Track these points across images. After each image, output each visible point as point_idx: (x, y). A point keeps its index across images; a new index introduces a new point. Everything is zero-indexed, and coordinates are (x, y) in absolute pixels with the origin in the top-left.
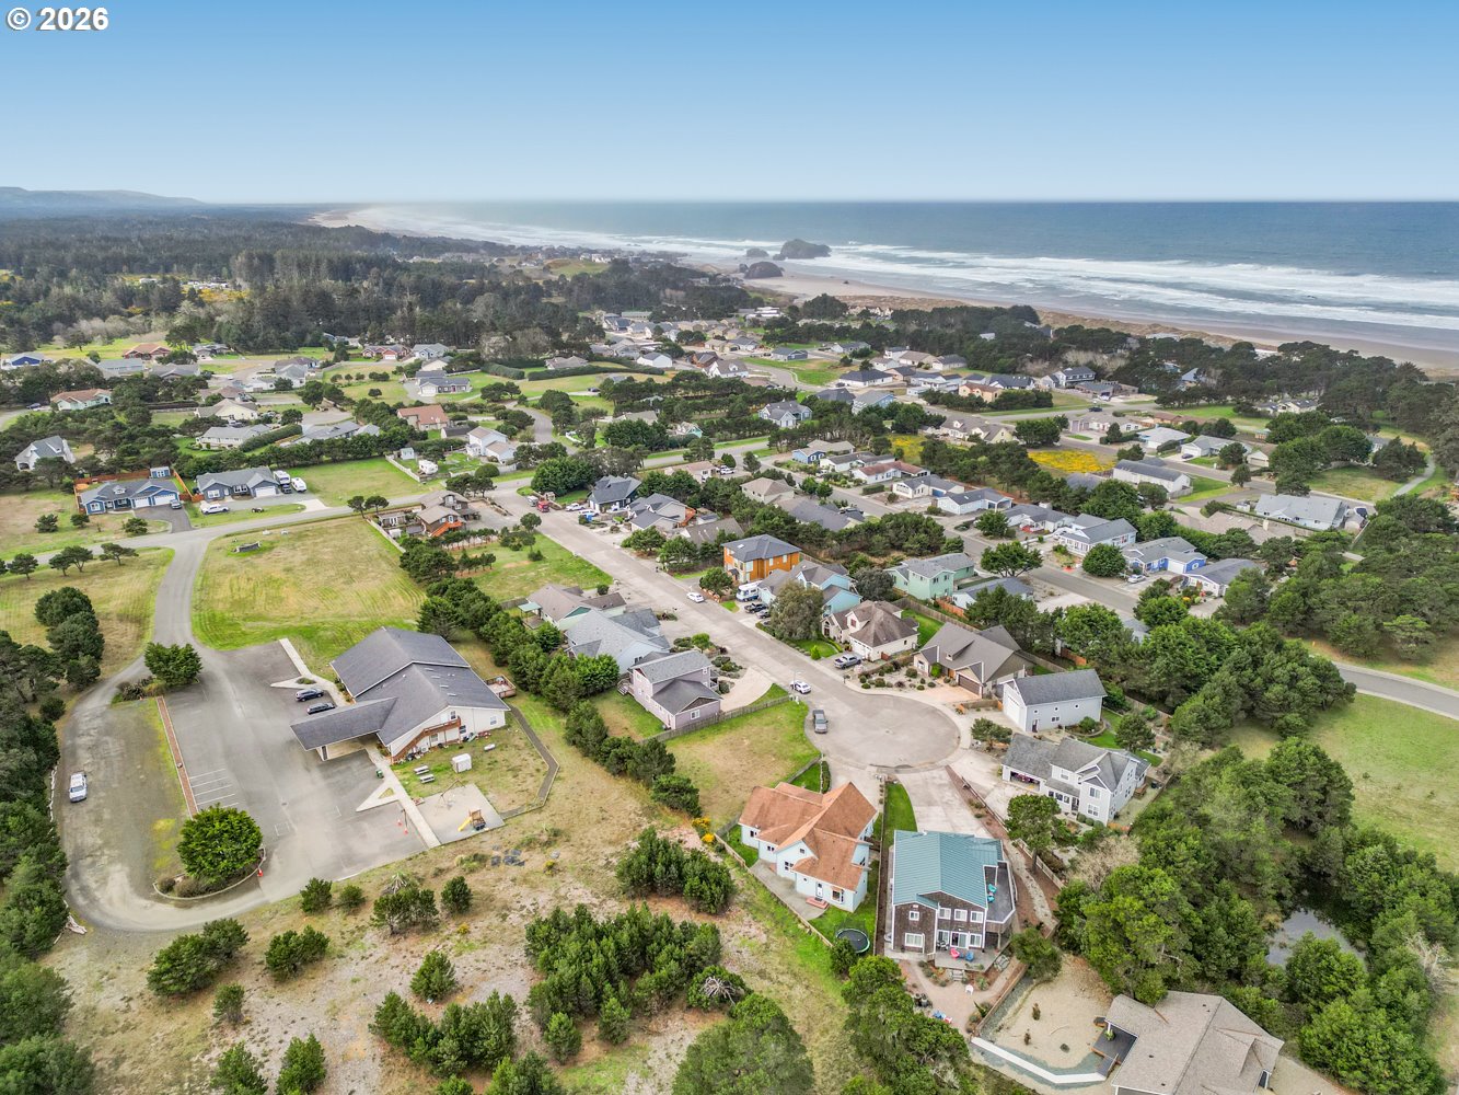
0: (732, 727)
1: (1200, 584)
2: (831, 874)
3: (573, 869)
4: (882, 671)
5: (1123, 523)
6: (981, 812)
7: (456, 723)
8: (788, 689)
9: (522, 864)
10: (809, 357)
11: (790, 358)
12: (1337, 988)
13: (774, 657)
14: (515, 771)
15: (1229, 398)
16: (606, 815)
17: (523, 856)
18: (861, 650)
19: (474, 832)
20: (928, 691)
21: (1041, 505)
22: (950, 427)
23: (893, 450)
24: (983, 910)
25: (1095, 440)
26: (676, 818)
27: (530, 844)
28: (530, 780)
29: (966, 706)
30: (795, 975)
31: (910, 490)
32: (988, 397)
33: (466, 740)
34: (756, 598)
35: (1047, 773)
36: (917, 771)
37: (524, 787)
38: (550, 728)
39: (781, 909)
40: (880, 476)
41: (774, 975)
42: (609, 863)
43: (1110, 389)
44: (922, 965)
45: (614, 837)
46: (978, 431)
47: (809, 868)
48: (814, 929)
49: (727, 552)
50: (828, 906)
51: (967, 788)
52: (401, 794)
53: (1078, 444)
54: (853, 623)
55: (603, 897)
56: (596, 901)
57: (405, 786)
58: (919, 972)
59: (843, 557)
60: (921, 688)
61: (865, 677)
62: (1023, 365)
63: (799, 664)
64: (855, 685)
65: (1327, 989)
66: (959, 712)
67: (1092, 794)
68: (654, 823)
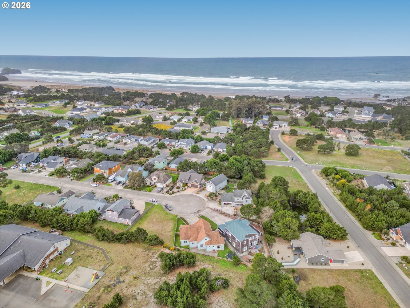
0: (146, 218)
1: (217, 150)
2: (217, 242)
3: (142, 275)
4: (171, 189)
5: (191, 139)
6: (225, 215)
7: (56, 250)
8: (151, 202)
9: (124, 281)
10: (50, 106)
11: (43, 107)
12: (319, 222)
13: (137, 195)
14: (90, 256)
15: (180, 107)
16: (135, 256)
17: (122, 279)
18: (160, 186)
19: (97, 280)
20: (185, 191)
21: (166, 138)
22: (123, 121)
23: (114, 130)
24: (257, 234)
25: (161, 120)
26: (157, 248)
27: (121, 274)
28: (99, 257)
29: (198, 191)
30: (226, 271)
31: (129, 141)
32: (124, 112)
33: (60, 254)
34: (114, 180)
35: (233, 200)
36: (202, 211)
37: (99, 260)
38: (88, 239)
39: (208, 257)
40: (116, 138)
41: (223, 274)
42: (151, 268)
43: (152, 107)
44: (248, 254)
45: (144, 261)
46: (133, 122)
47: (209, 243)
48: (221, 258)
49: (95, 169)
50: (218, 251)
51: (217, 210)
52: (54, 282)
53: (157, 122)
54: (155, 179)
55: (159, 278)
56: (158, 280)
57: (52, 278)
58: (249, 256)
59: (127, 163)
60: (183, 191)
61: (167, 192)
62: (123, 103)
63: (146, 195)
64: (167, 195)
65: (317, 223)
66: (197, 193)
67: (247, 201)
68: (152, 252)
